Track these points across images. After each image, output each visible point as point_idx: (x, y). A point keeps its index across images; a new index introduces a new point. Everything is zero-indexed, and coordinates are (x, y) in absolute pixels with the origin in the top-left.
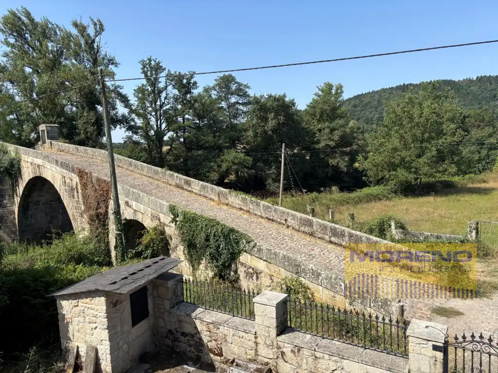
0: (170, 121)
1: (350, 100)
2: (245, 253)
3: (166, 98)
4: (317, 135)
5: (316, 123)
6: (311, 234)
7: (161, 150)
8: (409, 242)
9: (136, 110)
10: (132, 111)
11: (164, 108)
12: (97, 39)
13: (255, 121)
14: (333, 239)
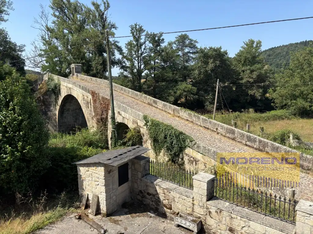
0: (146, 64)
1: (266, 51)
2: (189, 148)
3: (144, 49)
4: (241, 74)
5: (241, 66)
6: (233, 139)
7: (140, 82)
8: (302, 149)
9: (126, 56)
10: (124, 57)
11: (143, 55)
12: (105, 13)
13: (199, 65)
14: (248, 143)
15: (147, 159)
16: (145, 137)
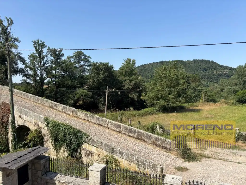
0: (48, 73)
1: (139, 67)
2: (85, 143)
3: (46, 61)
4: (124, 83)
5: (123, 77)
6: (120, 132)
7: (43, 88)
8: (165, 135)
9: (29, 66)
10: (27, 66)
11: (45, 66)
13: (93, 75)
14: (130, 134)
15: (47, 158)
16: (46, 137)
